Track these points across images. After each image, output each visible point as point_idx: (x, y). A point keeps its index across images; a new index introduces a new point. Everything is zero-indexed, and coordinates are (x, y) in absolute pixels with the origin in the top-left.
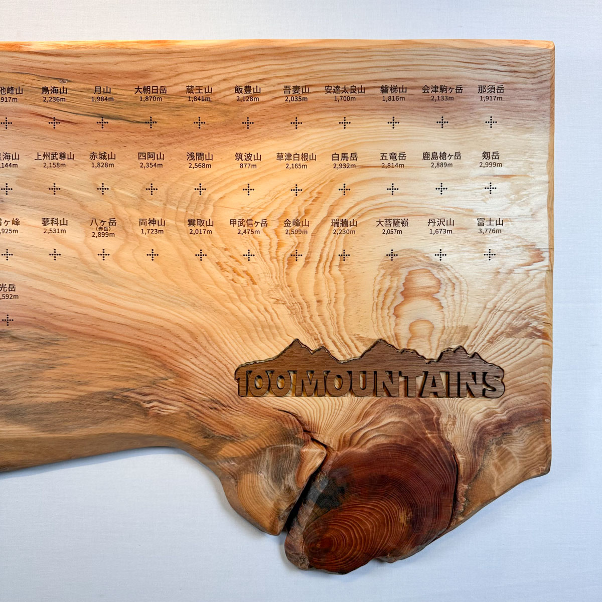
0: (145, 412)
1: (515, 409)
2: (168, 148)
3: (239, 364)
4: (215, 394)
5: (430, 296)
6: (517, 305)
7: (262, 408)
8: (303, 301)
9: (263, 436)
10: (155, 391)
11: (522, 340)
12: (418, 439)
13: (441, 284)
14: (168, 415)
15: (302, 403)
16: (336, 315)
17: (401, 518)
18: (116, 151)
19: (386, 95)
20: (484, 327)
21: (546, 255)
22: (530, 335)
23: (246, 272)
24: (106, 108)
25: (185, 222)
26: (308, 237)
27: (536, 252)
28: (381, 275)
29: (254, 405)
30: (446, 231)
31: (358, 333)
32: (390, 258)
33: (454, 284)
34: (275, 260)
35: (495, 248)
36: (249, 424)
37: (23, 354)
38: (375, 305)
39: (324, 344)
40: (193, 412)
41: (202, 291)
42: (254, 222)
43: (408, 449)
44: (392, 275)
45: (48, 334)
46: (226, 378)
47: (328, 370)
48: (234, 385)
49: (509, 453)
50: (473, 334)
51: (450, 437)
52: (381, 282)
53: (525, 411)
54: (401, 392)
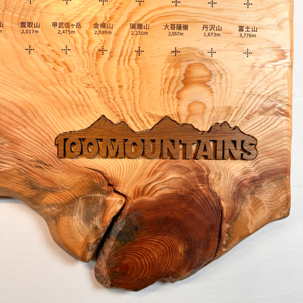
1: (265, 168)
3: (58, 134)
4: (40, 156)
5: (204, 83)
6: (267, 91)
7: (76, 167)
8: (107, 86)
9: (77, 188)
11: (271, 117)
12: (193, 190)
13: (212, 74)
14: (4, 171)
15: (107, 164)
16: (133, 98)
17: (180, 249)
20: (243, 107)
22: (276, 114)
23: (64, 63)
25: (18, 24)
26: (112, 36)
27: (281, 52)
28: (167, 67)
29: (71, 165)
30: (216, 35)
31: (149, 111)
32: (174, 54)
33: (221, 75)
34: (86, 54)
35: (251, 48)
36: (66, 179)
38: (162, 90)
39: (124, 119)
40: (22, 170)
41: (30, 77)
42: (70, 25)
43: (185, 197)
44: (176, 67)
46: (48, 144)
47: (127, 139)
48: (54, 149)
49: (260, 201)
50: (234, 113)
51: (216, 189)
52: (167, 72)
53: (272, 170)
54: (181, 156)
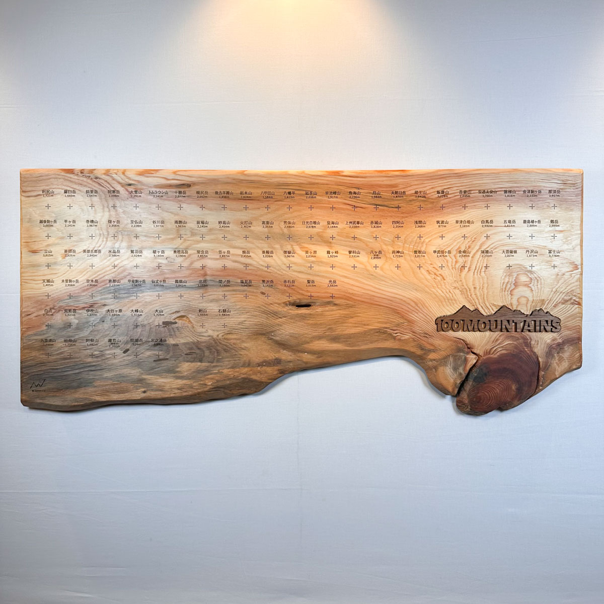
0: (394, 338)
1: (566, 337)
2: (406, 219)
3: (437, 317)
4: (426, 330)
5: (527, 286)
6: (566, 290)
7: (447, 337)
8: (467, 288)
9: (449, 349)
10: (399, 329)
11: (569, 306)
12: (521, 351)
13: (532, 280)
15: (466, 335)
16: (483, 295)
17: (513, 387)
18: (382, 221)
19: (507, 195)
20: (552, 299)
21: (580, 267)
22: (572, 304)
23: (441, 275)
24: (378, 201)
25: (413, 252)
26: (470, 258)
27: (575, 266)
28: (504, 276)
29: (444, 336)
30: (534, 256)
31: (492, 303)
33: (538, 280)
34: (454, 269)
35: (556, 263)
36: (442, 344)
37: (339, 311)
38: (501, 290)
39: (477, 308)
42: (444, 252)
43: (516, 355)
44: (509, 276)
45: (351, 302)
46: (431, 323)
47: (479, 320)
48: (435, 326)
49: (563, 357)
50: (546, 303)
51: (536, 350)
52: (504, 279)
53: (570, 338)
54: (513, 330)
